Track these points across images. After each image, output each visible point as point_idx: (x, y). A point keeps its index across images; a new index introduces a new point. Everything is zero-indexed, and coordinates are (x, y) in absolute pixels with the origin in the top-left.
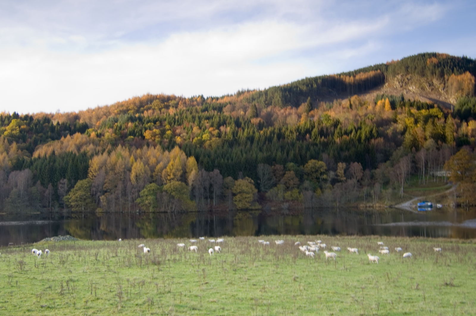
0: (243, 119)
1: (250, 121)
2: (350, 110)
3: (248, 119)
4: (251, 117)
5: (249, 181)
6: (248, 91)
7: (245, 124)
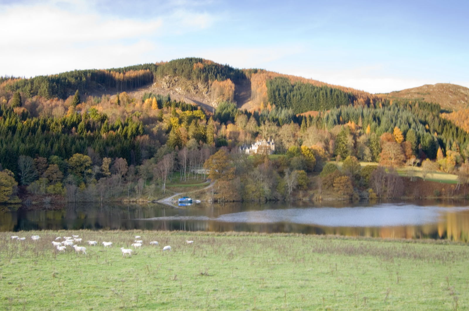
0: (5, 107)
1: (13, 110)
2: (118, 106)
3: (10, 108)
4: (14, 106)
5: (9, 173)
6: (13, 78)
7: (7, 113)
